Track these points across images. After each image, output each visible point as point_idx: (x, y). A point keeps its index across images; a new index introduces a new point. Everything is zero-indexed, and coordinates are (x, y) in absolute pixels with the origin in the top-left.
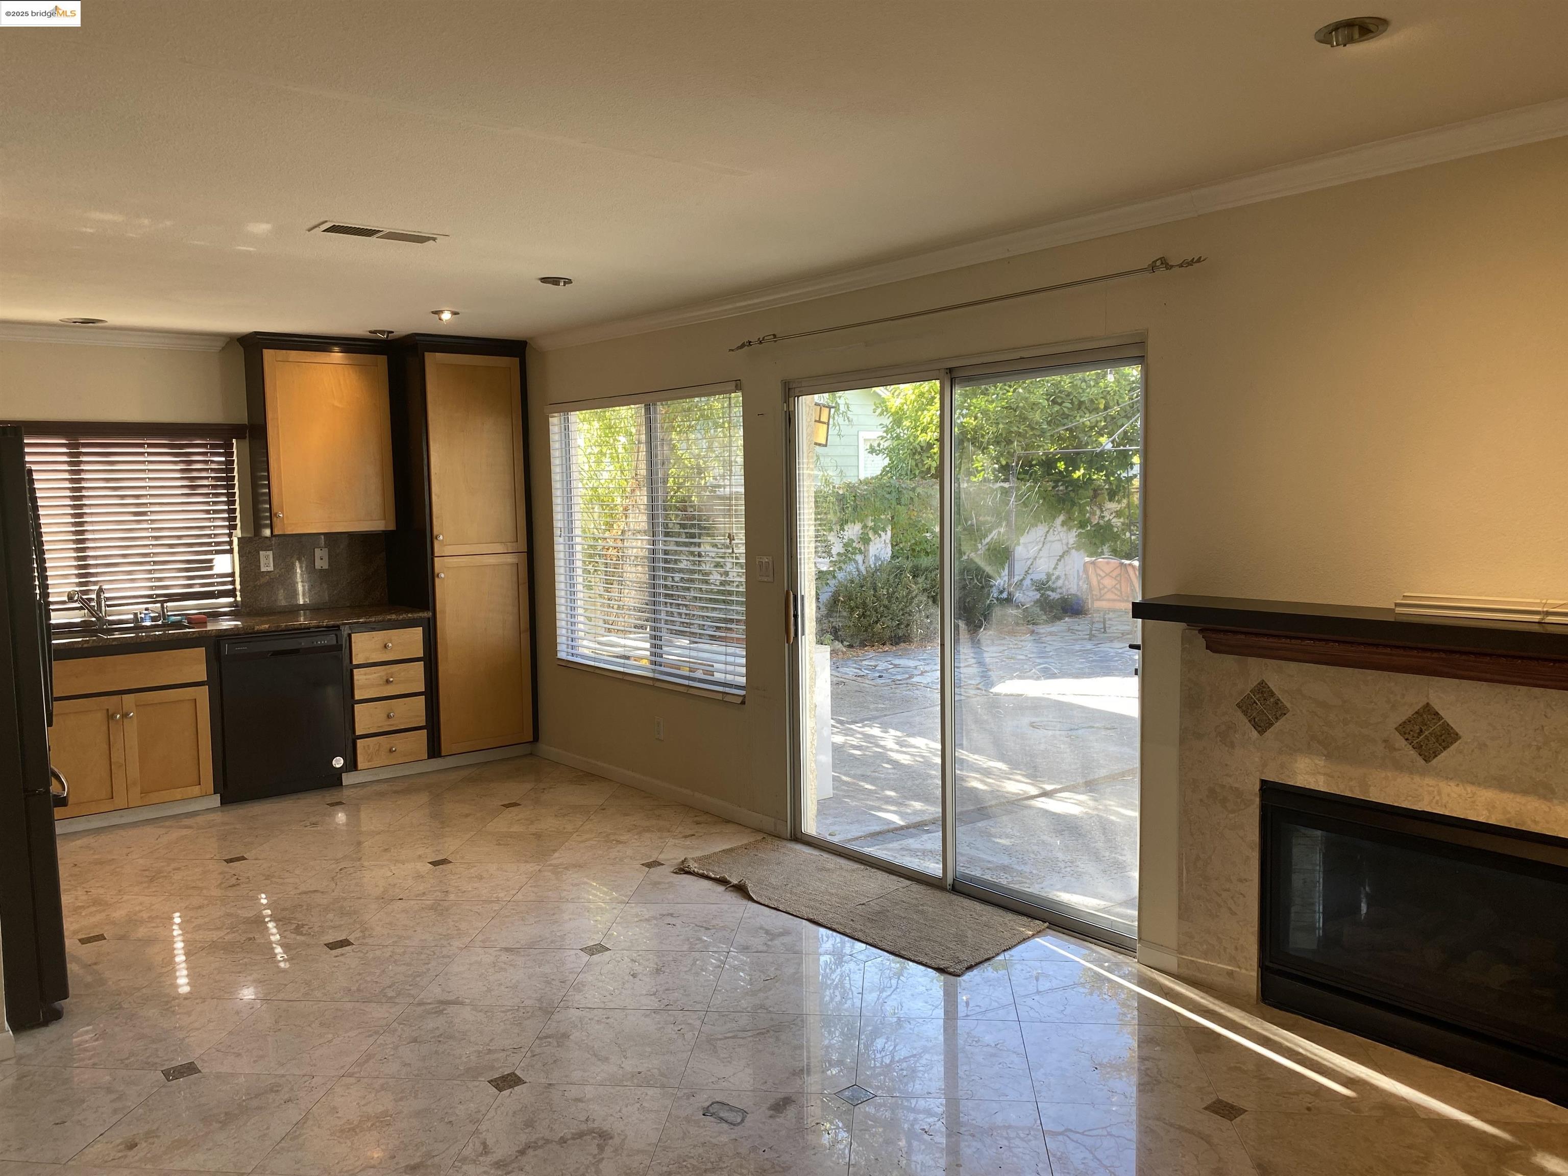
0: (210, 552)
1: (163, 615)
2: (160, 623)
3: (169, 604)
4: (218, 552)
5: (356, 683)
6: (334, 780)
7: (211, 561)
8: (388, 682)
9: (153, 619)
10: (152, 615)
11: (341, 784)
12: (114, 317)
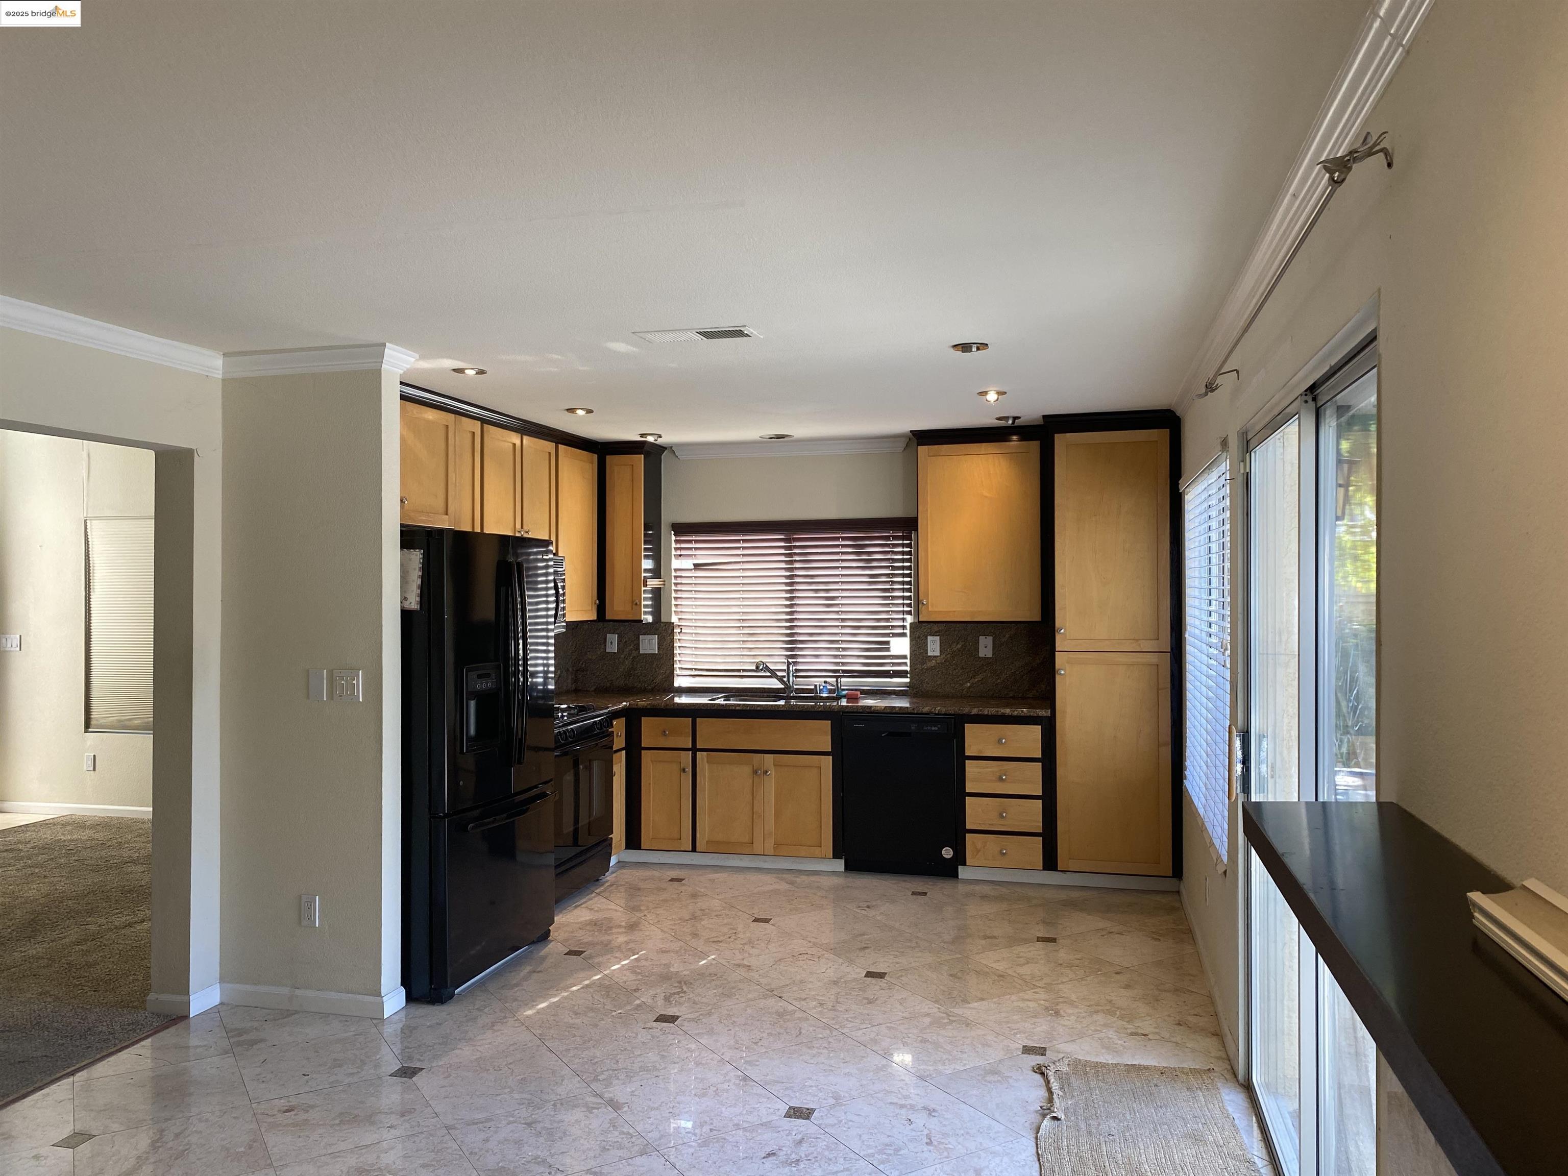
0: (887, 635)
1: (838, 689)
2: (835, 695)
3: (843, 680)
4: (895, 635)
5: (968, 775)
6: (949, 871)
7: (888, 643)
8: (1001, 779)
9: (830, 691)
10: (829, 687)
11: (957, 877)
12: (799, 431)
